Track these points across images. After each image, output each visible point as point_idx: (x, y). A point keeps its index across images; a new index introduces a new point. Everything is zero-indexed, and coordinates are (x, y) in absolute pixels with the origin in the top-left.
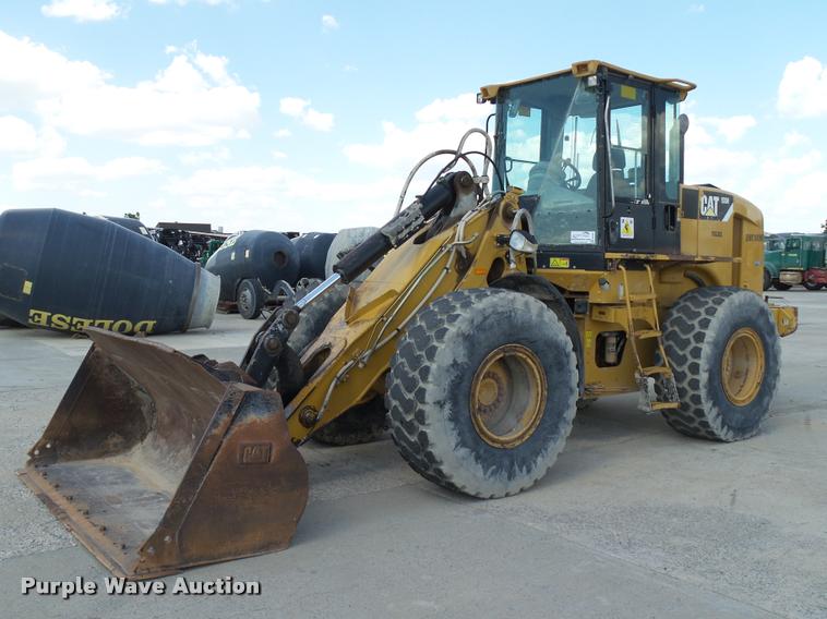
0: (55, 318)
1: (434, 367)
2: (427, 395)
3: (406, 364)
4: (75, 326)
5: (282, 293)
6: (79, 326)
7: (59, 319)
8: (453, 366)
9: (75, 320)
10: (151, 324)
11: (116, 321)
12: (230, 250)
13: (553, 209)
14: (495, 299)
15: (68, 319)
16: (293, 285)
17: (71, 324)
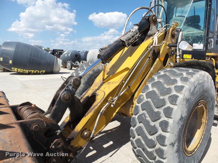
0: (19, 70)
1: (170, 121)
2: (166, 140)
3: (147, 115)
4: (24, 72)
5: (77, 64)
6: (25, 72)
7: (20, 70)
8: (180, 119)
9: (24, 70)
10: (44, 71)
11: (35, 71)
12: (65, 54)
13: (186, 34)
14: (198, 76)
15: (22, 70)
16: (79, 62)
17: (23, 71)
